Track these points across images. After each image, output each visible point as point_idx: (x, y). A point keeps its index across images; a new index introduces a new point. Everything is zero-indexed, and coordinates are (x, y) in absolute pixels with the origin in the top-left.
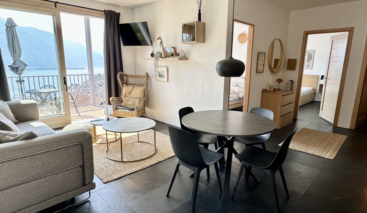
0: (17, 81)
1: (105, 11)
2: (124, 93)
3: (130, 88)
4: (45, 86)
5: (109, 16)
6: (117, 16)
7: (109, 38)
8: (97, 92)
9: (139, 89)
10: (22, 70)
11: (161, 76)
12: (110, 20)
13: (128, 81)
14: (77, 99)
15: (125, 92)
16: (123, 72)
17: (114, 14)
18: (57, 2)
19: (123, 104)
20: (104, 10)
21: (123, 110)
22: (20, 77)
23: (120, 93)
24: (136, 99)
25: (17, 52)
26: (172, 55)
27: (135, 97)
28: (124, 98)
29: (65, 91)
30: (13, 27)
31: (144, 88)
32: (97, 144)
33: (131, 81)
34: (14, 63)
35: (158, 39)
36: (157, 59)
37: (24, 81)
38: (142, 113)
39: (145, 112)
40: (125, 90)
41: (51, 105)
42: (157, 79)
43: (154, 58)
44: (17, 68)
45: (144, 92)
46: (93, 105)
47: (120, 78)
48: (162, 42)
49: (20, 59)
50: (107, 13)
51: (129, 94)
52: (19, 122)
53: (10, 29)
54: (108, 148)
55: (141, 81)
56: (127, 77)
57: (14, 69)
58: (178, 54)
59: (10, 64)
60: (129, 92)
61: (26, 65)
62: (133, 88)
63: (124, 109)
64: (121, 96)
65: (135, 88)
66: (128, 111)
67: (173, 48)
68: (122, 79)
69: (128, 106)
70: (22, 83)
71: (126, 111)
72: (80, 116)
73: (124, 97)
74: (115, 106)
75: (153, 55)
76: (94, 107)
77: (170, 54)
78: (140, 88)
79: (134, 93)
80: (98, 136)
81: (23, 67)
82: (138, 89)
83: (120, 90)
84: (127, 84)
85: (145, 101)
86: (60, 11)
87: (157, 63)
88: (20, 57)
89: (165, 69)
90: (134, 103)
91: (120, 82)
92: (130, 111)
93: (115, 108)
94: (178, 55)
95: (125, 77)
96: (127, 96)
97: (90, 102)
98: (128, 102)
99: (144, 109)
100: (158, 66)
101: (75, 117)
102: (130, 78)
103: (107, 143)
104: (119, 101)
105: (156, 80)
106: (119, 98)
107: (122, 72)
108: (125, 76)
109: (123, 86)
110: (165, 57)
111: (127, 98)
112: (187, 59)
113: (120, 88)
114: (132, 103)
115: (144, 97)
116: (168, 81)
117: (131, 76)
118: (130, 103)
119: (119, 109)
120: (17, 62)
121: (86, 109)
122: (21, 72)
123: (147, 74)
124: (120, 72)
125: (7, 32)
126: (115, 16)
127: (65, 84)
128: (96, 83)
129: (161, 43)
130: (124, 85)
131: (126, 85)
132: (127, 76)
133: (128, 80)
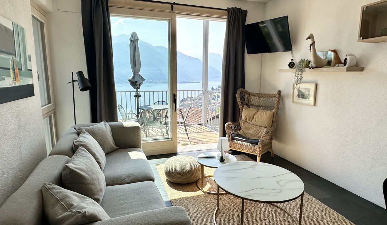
0: (135, 96)
1: (228, 10)
2: (243, 118)
3: (252, 111)
4: (158, 102)
5: (233, 15)
6: (243, 14)
7: (231, 43)
8: (209, 106)
9: (266, 114)
10: (139, 84)
11: (302, 95)
12: (234, 21)
13: (249, 102)
14: (188, 117)
15: (246, 117)
16: (244, 88)
17: (240, 12)
18: (174, 4)
19: (241, 132)
20: (228, 8)
21: (241, 142)
22: (137, 91)
23: (238, 117)
24: (259, 127)
25: (137, 66)
26: (329, 63)
27: (258, 124)
28: (242, 124)
29: (174, 111)
30: (136, 41)
31: (274, 113)
32: (203, 193)
33: (254, 100)
34: (134, 77)
35: (309, 38)
36: (301, 70)
37: (140, 96)
38: (268, 149)
39: (271, 147)
40: (245, 113)
41: (160, 123)
42: (294, 100)
43: (294, 70)
44: (136, 82)
45: (273, 117)
46: (203, 125)
47: (240, 96)
48: (314, 42)
49: (139, 73)
50: (231, 11)
51: (251, 118)
52: (119, 149)
53: (133, 43)
54: (218, 207)
55: (269, 102)
56: (249, 96)
57: (133, 83)
58: (343, 61)
59: (130, 79)
60: (250, 116)
61: (143, 80)
62: (256, 111)
63: (244, 141)
64: (240, 121)
65: (260, 111)
66: (248, 144)
67: (334, 51)
68: (242, 98)
69: (248, 136)
70: (139, 97)
71: (246, 143)
72: (188, 138)
73: (244, 123)
74: (231, 135)
75: (292, 65)
76: (205, 127)
77: (326, 62)
78: (267, 111)
79: (258, 118)
80: (206, 177)
81: (141, 81)
82: (264, 113)
83: (238, 112)
84: (249, 105)
85: (272, 132)
86: (177, 15)
87: (301, 77)
88: (139, 72)
89: (312, 87)
90: (257, 134)
91: (239, 103)
92: (251, 145)
93: (230, 137)
94: (342, 63)
95: (246, 96)
96: (248, 121)
97: (201, 121)
98: (248, 130)
99: (271, 143)
100: (302, 81)
101: (184, 139)
102: (253, 97)
103: (218, 194)
104: (236, 127)
105: (293, 102)
106: (237, 123)
107: (242, 90)
108: (247, 94)
109: (243, 108)
110: (317, 67)
111: (247, 125)
112: (362, 69)
113: (238, 110)
114: (253, 133)
115: (272, 126)
116: (315, 104)
117: (254, 95)
118: (251, 131)
119: (236, 139)
120: (136, 76)
121: (196, 129)
122: (139, 87)
123: (280, 92)
124: (241, 89)
125: (131, 46)
126: (240, 14)
127: (174, 103)
128: (209, 96)
129: (311, 45)
130: (245, 106)
131: (247, 107)
132: (249, 94)
133: (250, 99)
